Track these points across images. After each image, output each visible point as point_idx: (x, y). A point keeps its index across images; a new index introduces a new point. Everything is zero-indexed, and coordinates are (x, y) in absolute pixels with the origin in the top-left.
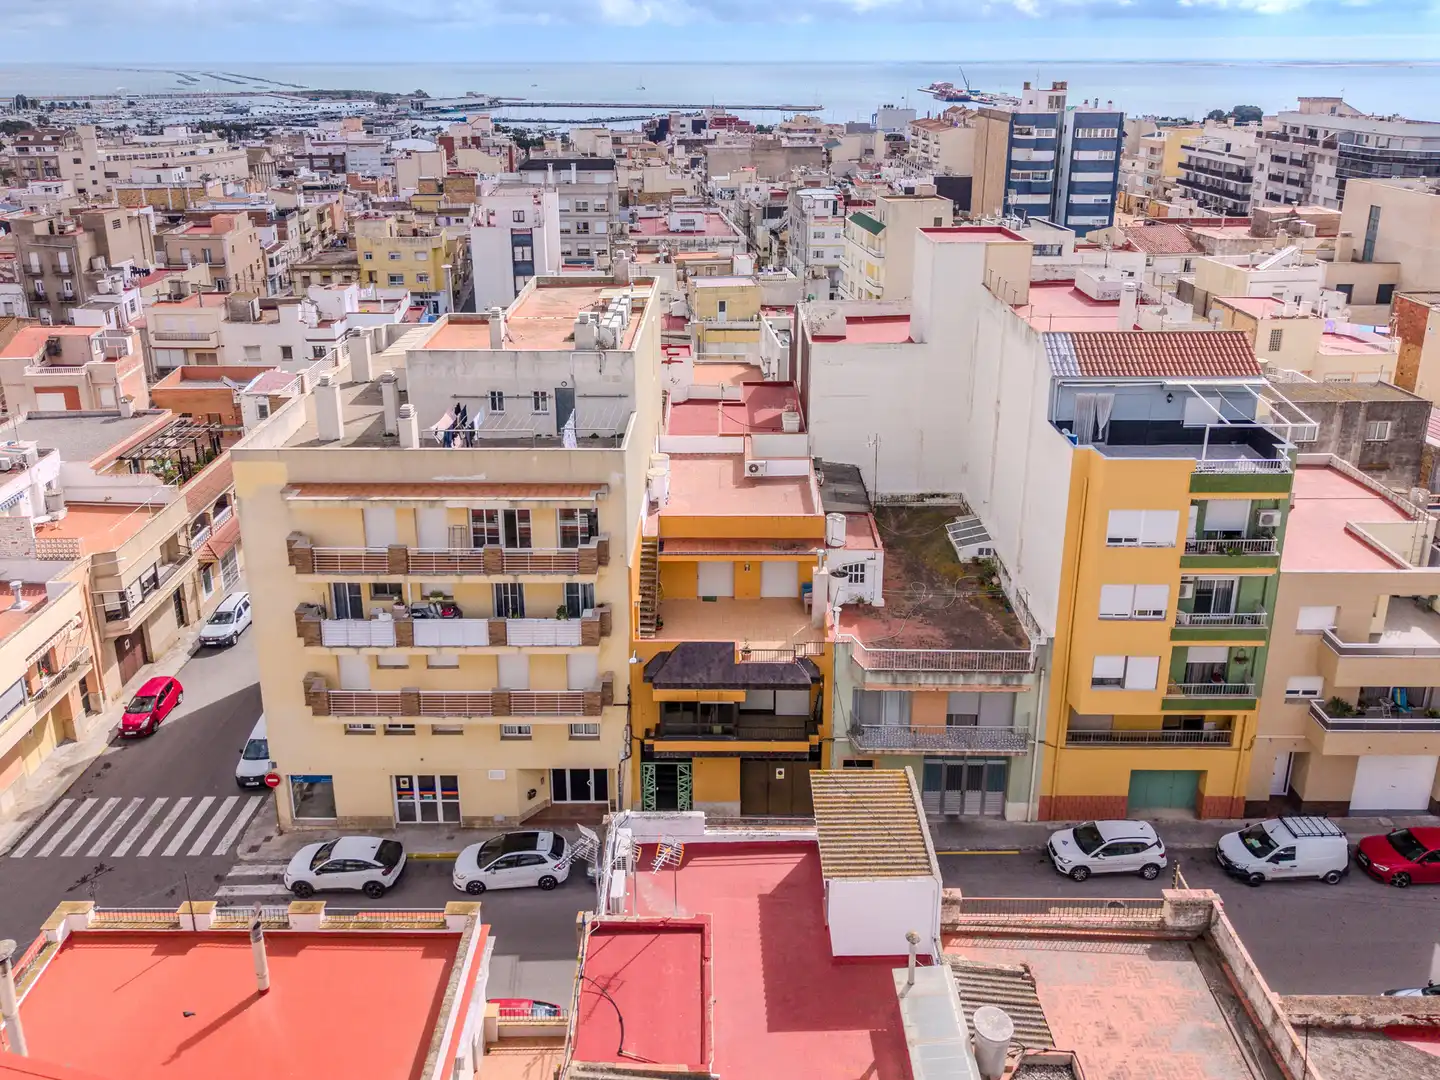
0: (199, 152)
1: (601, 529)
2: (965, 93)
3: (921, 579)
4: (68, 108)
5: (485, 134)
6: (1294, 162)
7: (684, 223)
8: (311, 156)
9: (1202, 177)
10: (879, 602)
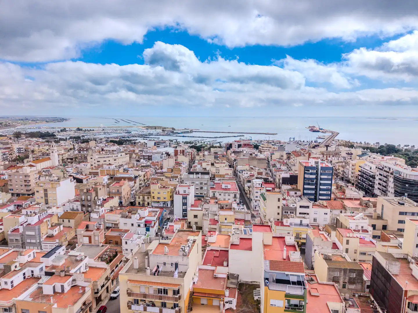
4: (89, 131)
5: (186, 149)
7: (225, 186)
8: (144, 156)
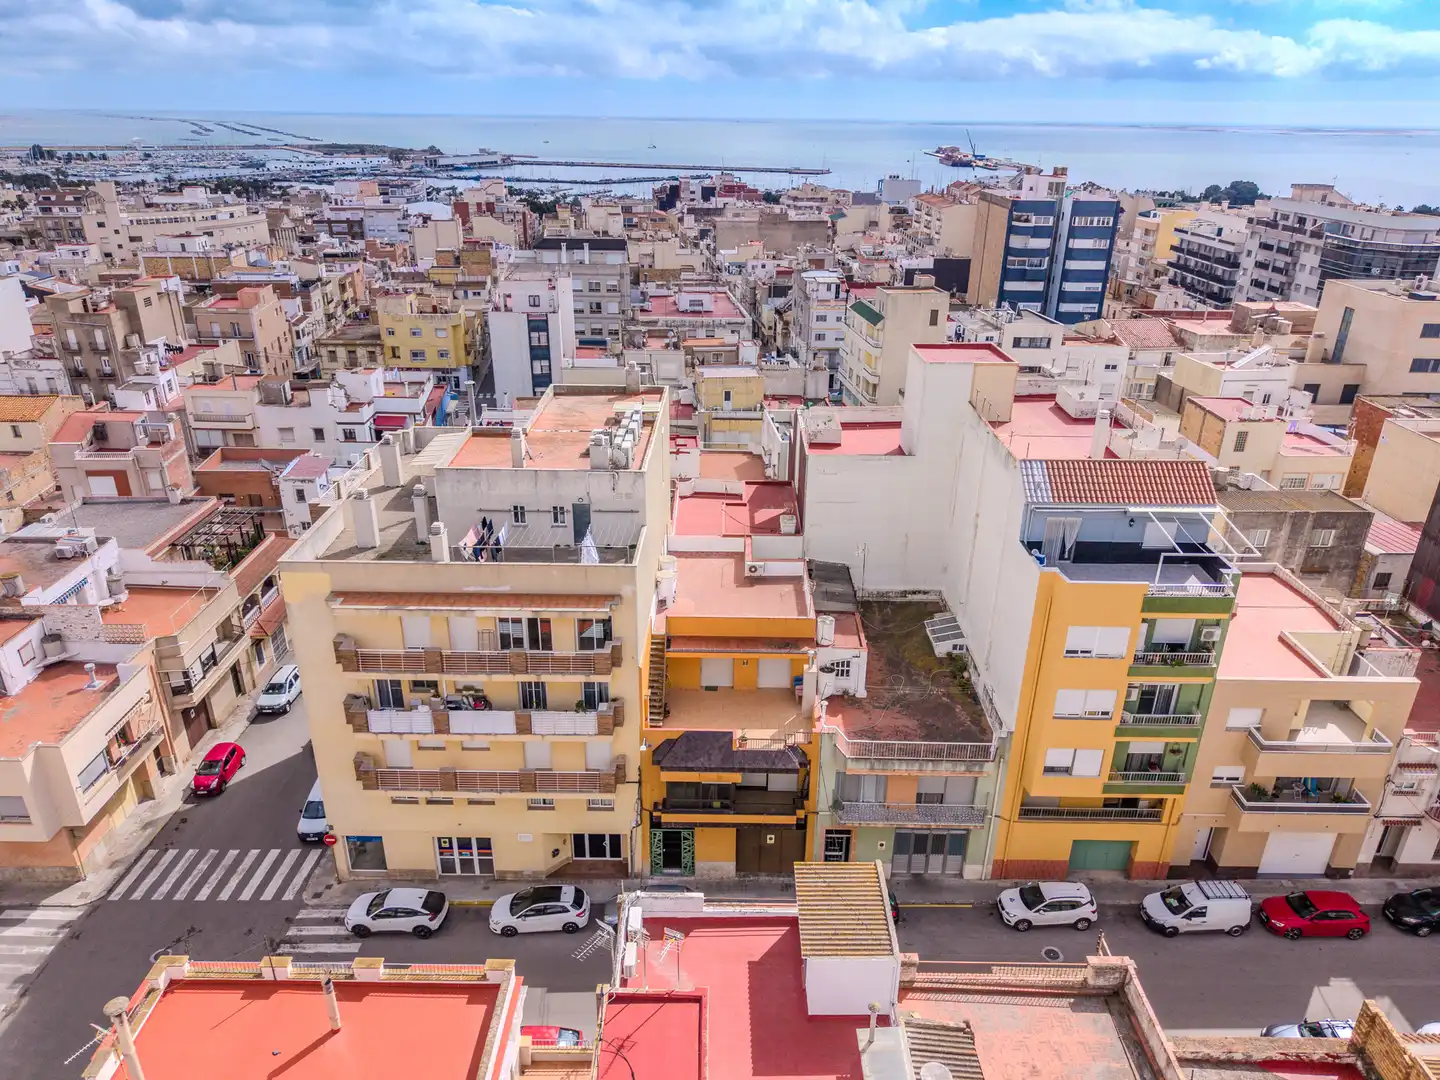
0: (219, 216)
1: (615, 634)
2: (970, 157)
3: (901, 672)
4: (85, 160)
5: (498, 199)
6: (1280, 250)
7: (692, 303)
8: (329, 222)
9: (1192, 261)
10: (862, 693)
